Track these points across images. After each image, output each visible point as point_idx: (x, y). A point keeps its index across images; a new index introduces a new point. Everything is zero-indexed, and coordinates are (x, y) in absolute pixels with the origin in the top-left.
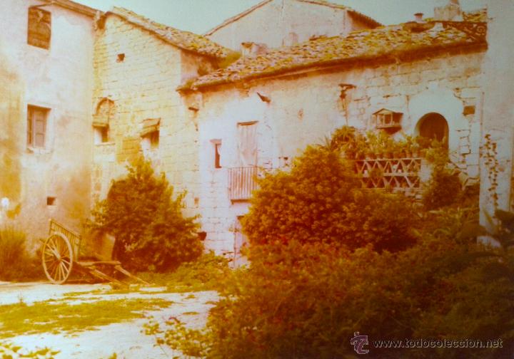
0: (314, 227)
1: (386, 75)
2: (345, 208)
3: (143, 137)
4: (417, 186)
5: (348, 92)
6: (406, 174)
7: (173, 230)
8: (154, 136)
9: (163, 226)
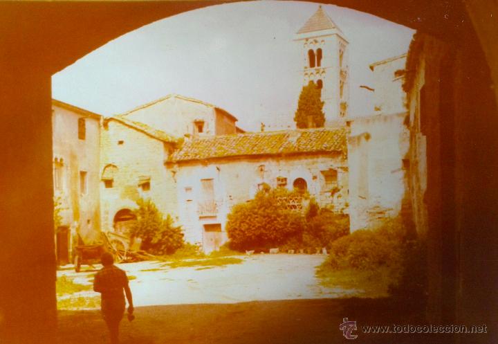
0: (267, 227)
1: (278, 161)
2: (278, 219)
3: (139, 186)
4: (301, 208)
5: (263, 168)
6: (296, 204)
7: (172, 233)
8: (146, 186)
9: (167, 231)
